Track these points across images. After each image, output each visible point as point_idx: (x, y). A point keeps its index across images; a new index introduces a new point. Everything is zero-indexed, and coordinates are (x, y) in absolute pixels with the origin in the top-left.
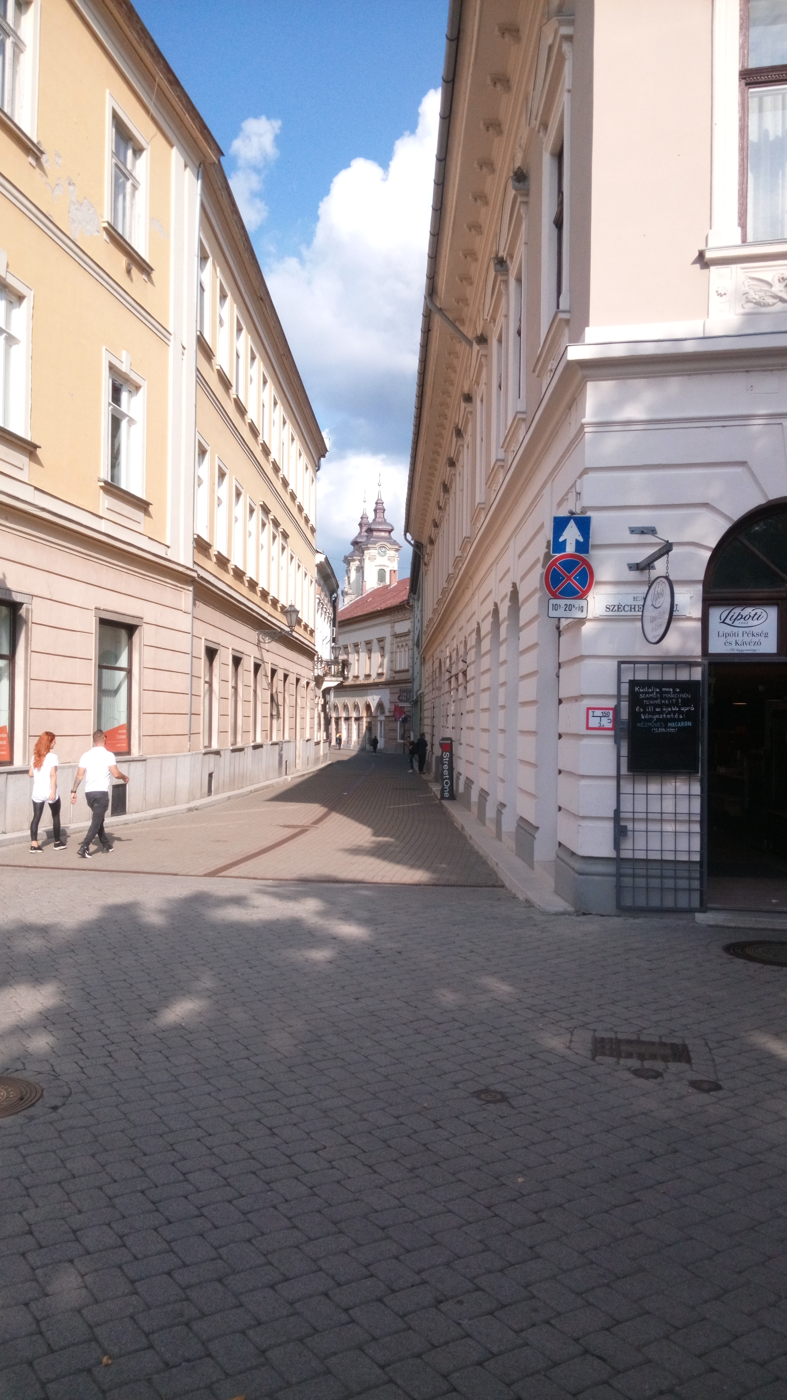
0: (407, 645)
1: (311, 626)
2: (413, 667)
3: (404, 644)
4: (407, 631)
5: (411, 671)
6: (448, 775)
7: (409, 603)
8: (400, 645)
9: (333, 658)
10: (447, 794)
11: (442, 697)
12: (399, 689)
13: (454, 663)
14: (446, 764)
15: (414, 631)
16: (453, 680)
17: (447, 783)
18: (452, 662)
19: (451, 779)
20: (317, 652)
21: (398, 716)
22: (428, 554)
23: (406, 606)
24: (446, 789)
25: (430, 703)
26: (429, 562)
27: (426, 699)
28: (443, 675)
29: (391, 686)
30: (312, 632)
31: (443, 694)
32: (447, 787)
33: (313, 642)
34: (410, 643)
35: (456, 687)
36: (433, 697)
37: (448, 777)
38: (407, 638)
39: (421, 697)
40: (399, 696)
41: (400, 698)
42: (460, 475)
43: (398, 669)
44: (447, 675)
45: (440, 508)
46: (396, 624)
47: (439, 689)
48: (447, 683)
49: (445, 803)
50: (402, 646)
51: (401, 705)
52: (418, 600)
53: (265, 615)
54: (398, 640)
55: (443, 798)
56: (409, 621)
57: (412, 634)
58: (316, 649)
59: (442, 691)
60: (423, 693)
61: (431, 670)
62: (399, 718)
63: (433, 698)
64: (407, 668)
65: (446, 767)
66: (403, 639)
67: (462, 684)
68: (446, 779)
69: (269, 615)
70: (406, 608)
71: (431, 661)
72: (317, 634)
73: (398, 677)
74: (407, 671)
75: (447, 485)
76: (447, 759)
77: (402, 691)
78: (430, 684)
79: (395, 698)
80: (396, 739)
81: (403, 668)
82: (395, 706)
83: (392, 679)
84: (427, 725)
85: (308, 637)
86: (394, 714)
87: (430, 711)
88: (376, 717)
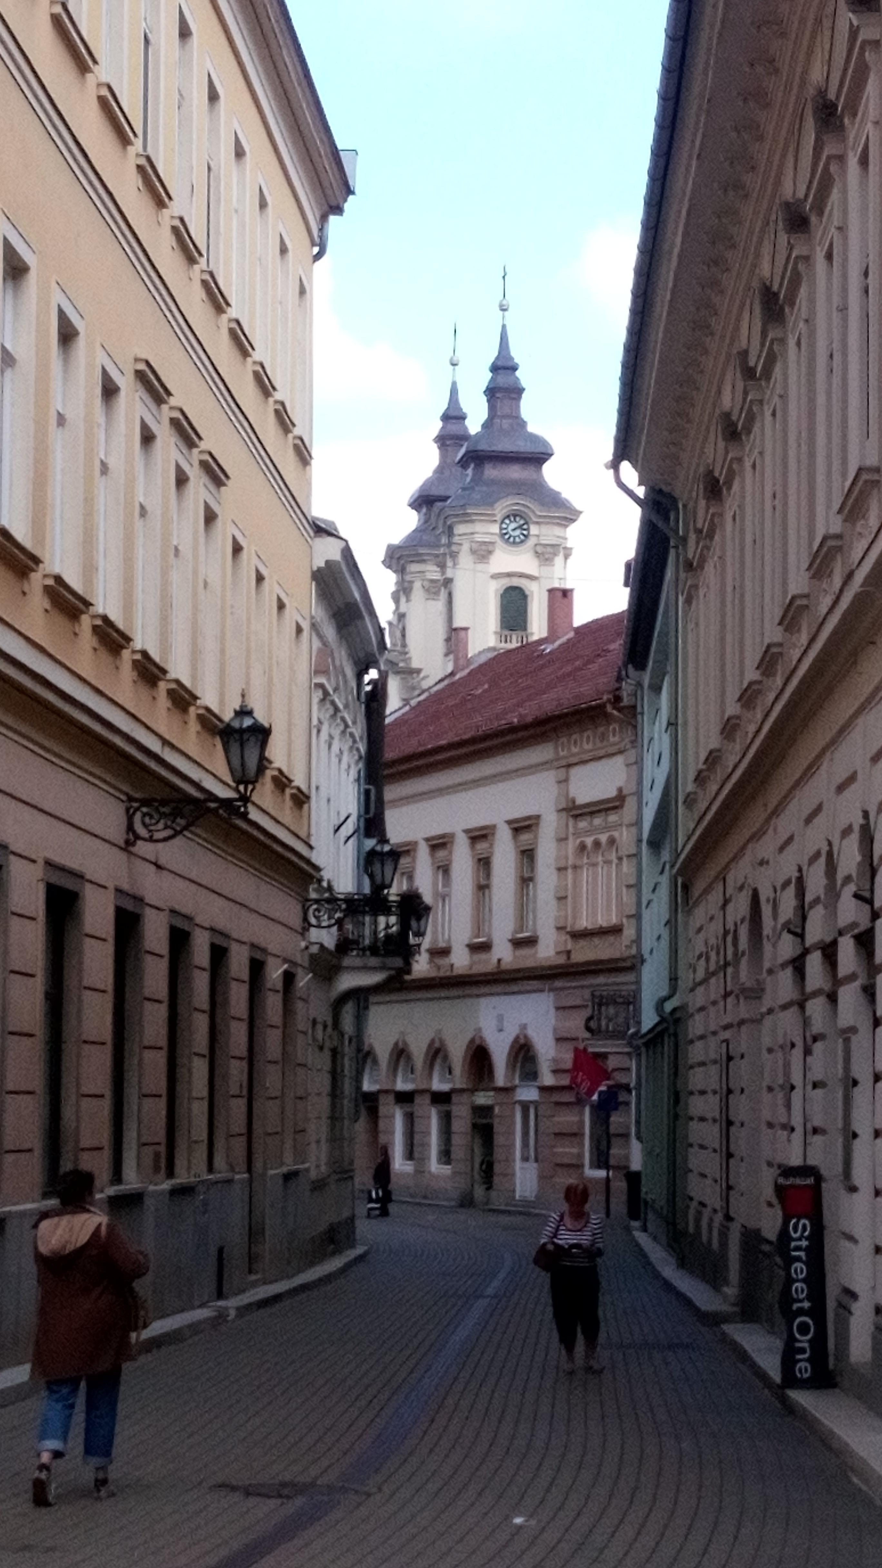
0: (612, 841)
1: (299, 780)
2: (637, 917)
3: (603, 838)
4: (612, 793)
5: (629, 932)
6: (809, 1298)
7: (618, 699)
8: (589, 841)
9: (367, 890)
10: (803, 1368)
11: (768, 1022)
12: (587, 994)
13: (817, 901)
14: (798, 1259)
15: (639, 794)
16: (814, 963)
17: (804, 1329)
18: (809, 898)
19: (818, 1311)
20: (317, 869)
21: (585, 1086)
22: (699, 532)
23: (609, 708)
24: (802, 1351)
25: (713, 1042)
26: (703, 560)
27: (696, 1026)
28: (767, 947)
29: (558, 984)
30: (301, 799)
31: (770, 1011)
32: (803, 1341)
33: (303, 835)
34: (625, 837)
35: (827, 987)
36: (727, 1020)
37: (806, 1305)
38: (613, 818)
39: (677, 1021)
40: (590, 1019)
41: (593, 1024)
42: (829, 257)
43: (584, 923)
44: (787, 947)
45: (749, 373)
46: (575, 772)
47: (755, 993)
48: (786, 976)
49: (801, 1397)
50: (597, 844)
51: (597, 1047)
52: (656, 689)
53: (154, 745)
54: (583, 824)
55: (790, 1380)
56: (619, 760)
57: (631, 804)
58: (316, 858)
59: (767, 1002)
60: (682, 1008)
61: (716, 928)
62: (590, 1093)
63: (726, 1027)
64: (614, 920)
65: (799, 1269)
66: (598, 821)
67: (852, 977)
68: (801, 1312)
69: (165, 742)
70: (607, 717)
71: (715, 898)
72: (316, 805)
73: (585, 953)
74: (616, 930)
75: (776, 295)
76: (804, 1243)
77: (600, 1002)
78: (710, 975)
79: (575, 1024)
80: (580, 1166)
81: (602, 921)
82: (576, 1050)
83: (562, 960)
84: (702, 1119)
85: (287, 814)
86: (573, 1079)
87: (714, 1070)
88: (508, 1090)
